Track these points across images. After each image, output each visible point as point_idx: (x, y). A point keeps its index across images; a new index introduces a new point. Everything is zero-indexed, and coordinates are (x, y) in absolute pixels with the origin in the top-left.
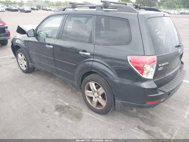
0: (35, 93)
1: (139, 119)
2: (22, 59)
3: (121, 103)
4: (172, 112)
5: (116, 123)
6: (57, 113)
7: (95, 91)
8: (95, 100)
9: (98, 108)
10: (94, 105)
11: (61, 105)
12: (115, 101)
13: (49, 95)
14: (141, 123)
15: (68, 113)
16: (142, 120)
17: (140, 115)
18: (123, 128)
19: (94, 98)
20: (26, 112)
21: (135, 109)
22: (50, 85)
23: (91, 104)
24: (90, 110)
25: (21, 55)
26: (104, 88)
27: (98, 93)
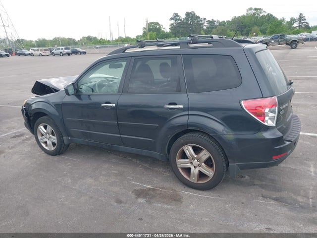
0: (90, 181)
1: (258, 187)
2: (47, 133)
3: (238, 165)
4: (294, 171)
5: (231, 196)
6: (142, 200)
7: (193, 158)
8: (195, 171)
9: (200, 182)
10: (194, 179)
11: (141, 190)
12: (228, 165)
13: (113, 180)
14: (264, 190)
15: (158, 197)
16: (262, 187)
17: (257, 182)
18: (244, 201)
19: (193, 168)
20: (93, 207)
21: (247, 177)
22: (106, 166)
23: (188, 179)
24: (186, 188)
25: (45, 127)
26: (209, 151)
27: (198, 160)
